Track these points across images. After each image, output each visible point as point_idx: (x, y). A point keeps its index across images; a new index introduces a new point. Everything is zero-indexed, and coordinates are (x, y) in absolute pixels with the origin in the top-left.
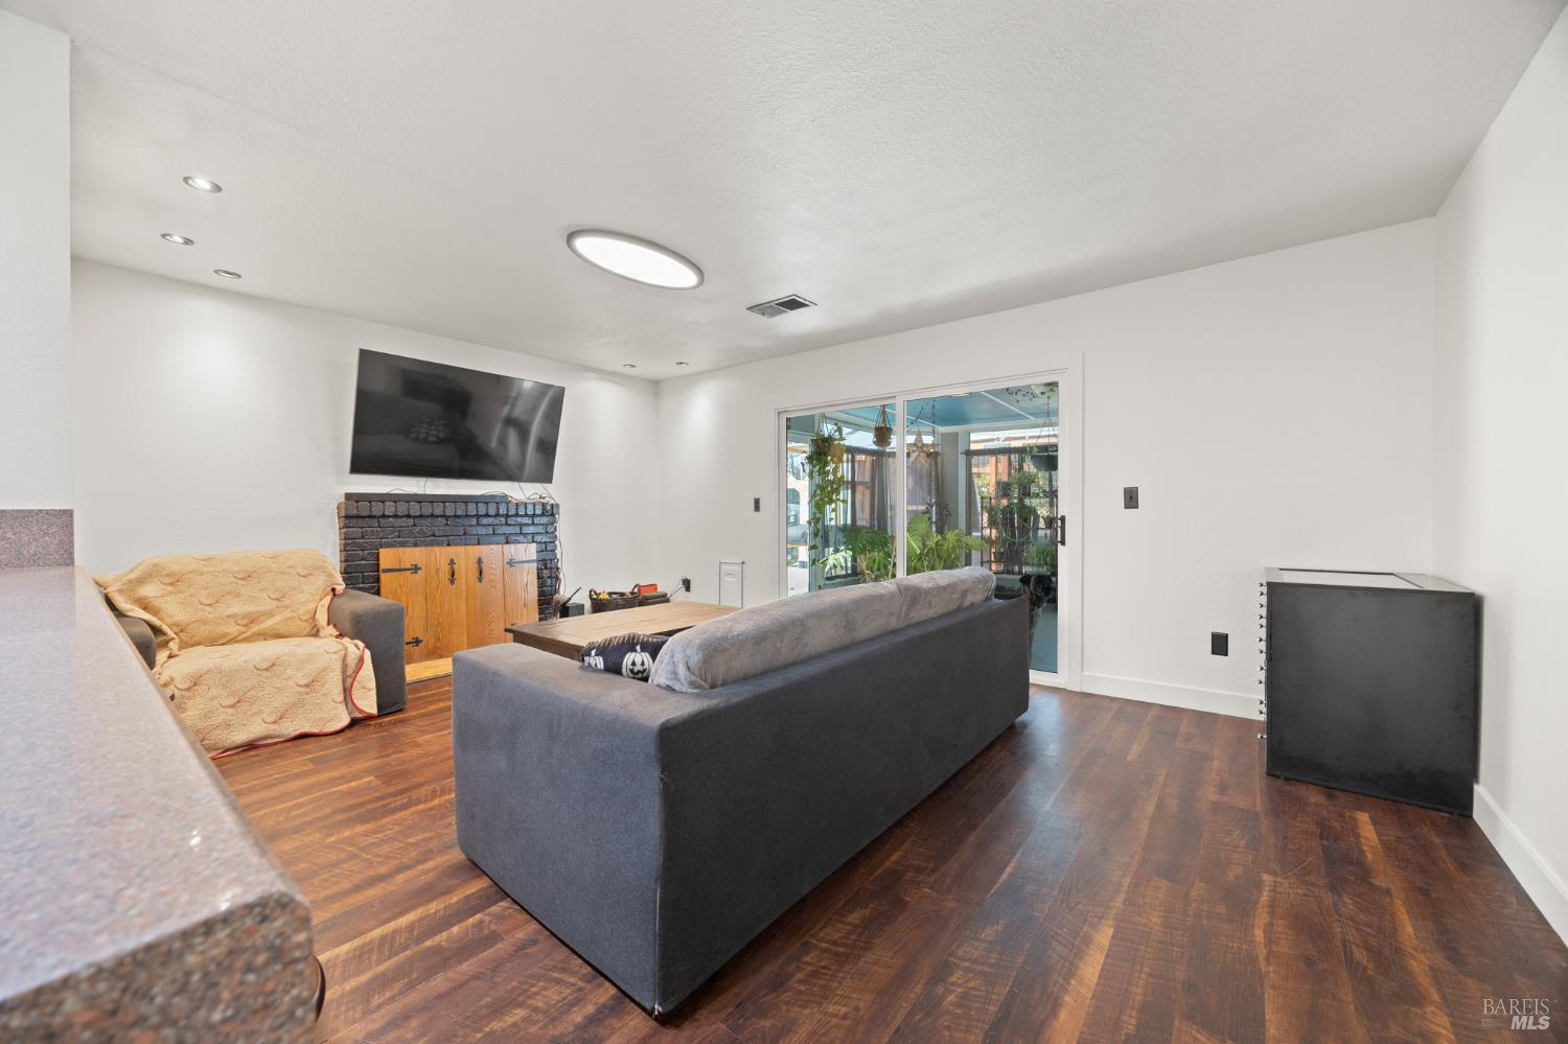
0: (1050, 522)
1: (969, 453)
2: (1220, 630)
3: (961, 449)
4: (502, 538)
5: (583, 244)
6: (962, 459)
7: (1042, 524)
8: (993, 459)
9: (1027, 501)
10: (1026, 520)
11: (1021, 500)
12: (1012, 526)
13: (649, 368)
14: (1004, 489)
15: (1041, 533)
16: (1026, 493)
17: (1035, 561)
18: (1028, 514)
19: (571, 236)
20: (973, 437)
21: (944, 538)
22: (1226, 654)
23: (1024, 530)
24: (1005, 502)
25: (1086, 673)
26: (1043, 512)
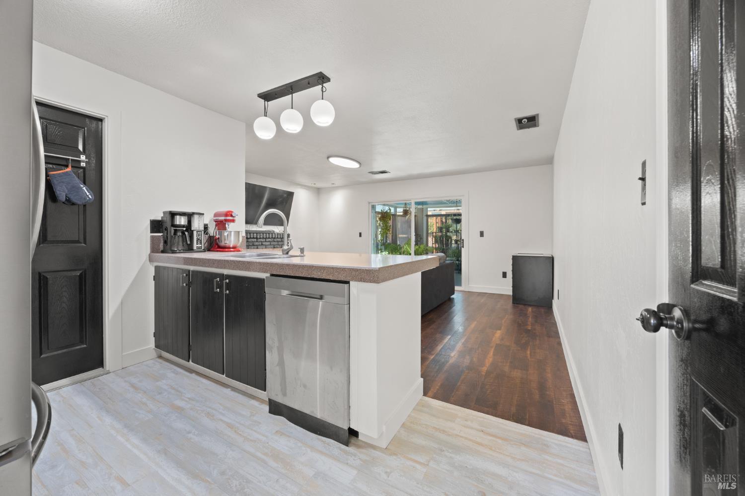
0: (456, 241)
1: (428, 216)
2: (505, 271)
3: (424, 214)
4: (272, 246)
5: (331, 160)
6: (425, 218)
7: (453, 242)
8: (435, 218)
9: (448, 234)
10: (448, 240)
11: (446, 233)
12: (443, 243)
13: (319, 185)
14: (440, 229)
15: (453, 245)
16: (448, 231)
17: (452, 256)
18: (448, 238)
19: (328, 158)
20: (429, 209)
21: (419, 247)
22: (506, 277)
23: (447, 245)
24: (440, 234)
25: (470, 286)
26: (454, 238)
